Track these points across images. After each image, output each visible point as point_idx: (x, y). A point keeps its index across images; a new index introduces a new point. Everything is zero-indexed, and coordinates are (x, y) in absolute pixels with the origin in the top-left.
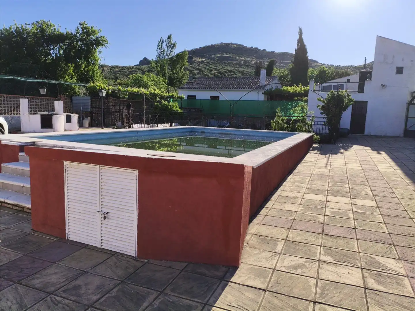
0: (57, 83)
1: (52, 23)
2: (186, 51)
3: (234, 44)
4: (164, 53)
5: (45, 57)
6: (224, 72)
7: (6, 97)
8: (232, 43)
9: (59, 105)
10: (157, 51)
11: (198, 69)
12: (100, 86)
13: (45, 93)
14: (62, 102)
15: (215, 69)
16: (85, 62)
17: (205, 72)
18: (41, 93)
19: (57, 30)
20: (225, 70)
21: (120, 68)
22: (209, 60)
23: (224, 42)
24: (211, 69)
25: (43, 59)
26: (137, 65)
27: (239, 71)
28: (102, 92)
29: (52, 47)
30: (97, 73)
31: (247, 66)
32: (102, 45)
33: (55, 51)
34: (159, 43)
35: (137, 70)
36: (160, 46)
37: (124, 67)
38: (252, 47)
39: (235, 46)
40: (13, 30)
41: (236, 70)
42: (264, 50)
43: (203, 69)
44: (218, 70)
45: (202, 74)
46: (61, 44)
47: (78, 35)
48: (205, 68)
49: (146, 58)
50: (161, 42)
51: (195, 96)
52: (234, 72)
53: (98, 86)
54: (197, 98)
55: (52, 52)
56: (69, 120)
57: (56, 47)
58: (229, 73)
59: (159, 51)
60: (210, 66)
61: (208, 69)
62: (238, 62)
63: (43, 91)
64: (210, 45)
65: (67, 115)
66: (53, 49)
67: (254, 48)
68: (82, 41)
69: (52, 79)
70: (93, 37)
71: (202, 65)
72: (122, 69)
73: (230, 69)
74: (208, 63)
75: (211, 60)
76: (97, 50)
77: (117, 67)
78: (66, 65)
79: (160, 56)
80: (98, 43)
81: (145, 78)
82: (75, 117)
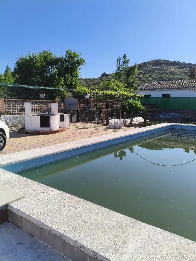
0: (54, 89)
1: (51, 52)
2: (136, 65)
3: (163, 60)
4: (121, 67)
5: (47, 74)
6: (157, 78)
7: (16, 101)
8: (161, 59)
9: (55, 107)
10: (117, 66)
11: (138, 77)
12: (85, 90)
13: (44, 98)
14: (57, 104)
15: (150, 77)
16: (71, 76)
17: (144, 79)
18: (41, 98)
19: (53, 56)
20: (157, 77)
21: (89, 80)
22: (145, 71)
23: (155, 59)
24: (147, 77)
25: (46, 75)
26: (99, 77)
27: (167, 77)
28: (87, 95)
29: (51, 68)
30: (78, 83)
31: (172, 74)
32: (81, 64)
33: (53, 70)
34: (118, 60)
35: (100, 80)
36: (119, 63)
37: (92, 79)
38: (175, 61)
39: (163, 61)
40: (28, 58)
41: (165, 77)
42: (184, 63)
43: (142, 77)
44: (152, 78)
45: (142, 81)
46: (56, 65)
47: (66, 59)
48: (143, 77)
49: (105, 73)
50: (119, 60)
51: (150, 95)
52: (163, 78)
53: (83, 90)
54: (151, 97)
55: (50, 70)
56: (62, 119)
57: (53, 67)
58: (160, 79)
59: (118, 66)
60: (147, 75)
61: (146, 77)
62: (166, 72)
63: (43, 96)
64: (146, 62)
65: (61, 115)
66: (51, 69)
67: (176, 62)
68: (69, 62)
69: (50, 87)
70: (76, 59)
71: (141, 75)
72: (91, 81)
73: (160, 76)
74: (145, 73)
75: (147, 71)
76: (79, 68)
77: (88, 79)
78: (59, 78)
79: (118, 69)
80: (79, 63)
81: (112, 84)
82: (67, 117)
